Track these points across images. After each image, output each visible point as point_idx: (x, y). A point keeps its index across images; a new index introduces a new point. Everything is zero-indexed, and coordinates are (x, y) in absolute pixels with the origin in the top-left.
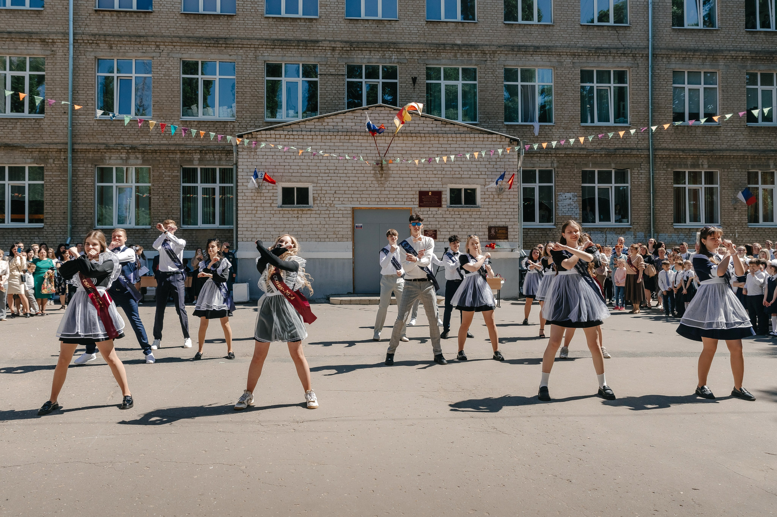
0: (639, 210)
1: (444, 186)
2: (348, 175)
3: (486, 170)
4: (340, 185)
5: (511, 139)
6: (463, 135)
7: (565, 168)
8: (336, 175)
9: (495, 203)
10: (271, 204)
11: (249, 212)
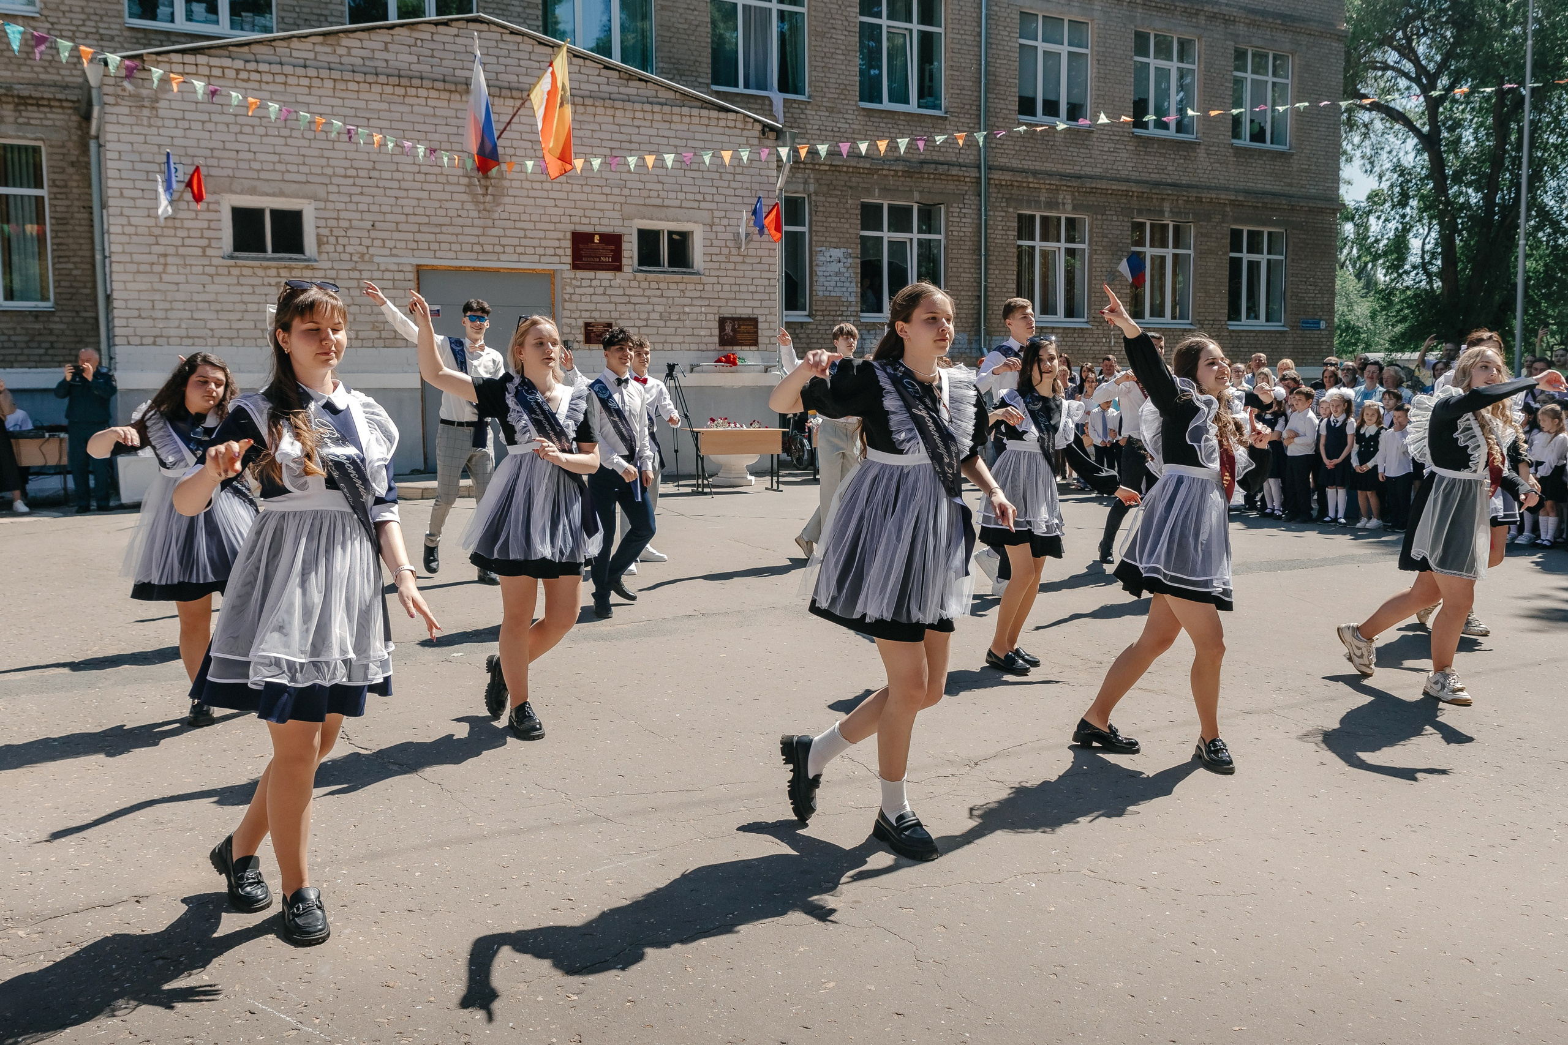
0: (960, 288)
1: (627, 223)
2: (404, 185)
3: (714, 191)
4: (385, 209)
5: (765, 126)
6: (667, 109)
7: (831, 196)
8: (372, 182)
9: (732, 266)
10: (204, 248)
11: (143, 268)
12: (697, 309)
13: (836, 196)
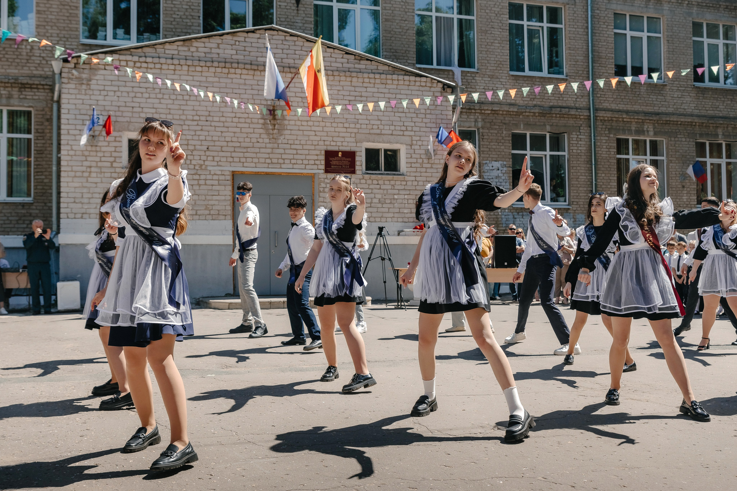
0: (579, 186)
1: (358, 145)
2: (226, 124)
3: (413, 124)
4: (215, 138)
5: (444, 84)
6: (383, 76)
7: (492, 129)
8: (208, 123)
9: (424, 170)
10: (112, 163)
11: (78, 174)
12: (402, 197)
13: (496, 129)
